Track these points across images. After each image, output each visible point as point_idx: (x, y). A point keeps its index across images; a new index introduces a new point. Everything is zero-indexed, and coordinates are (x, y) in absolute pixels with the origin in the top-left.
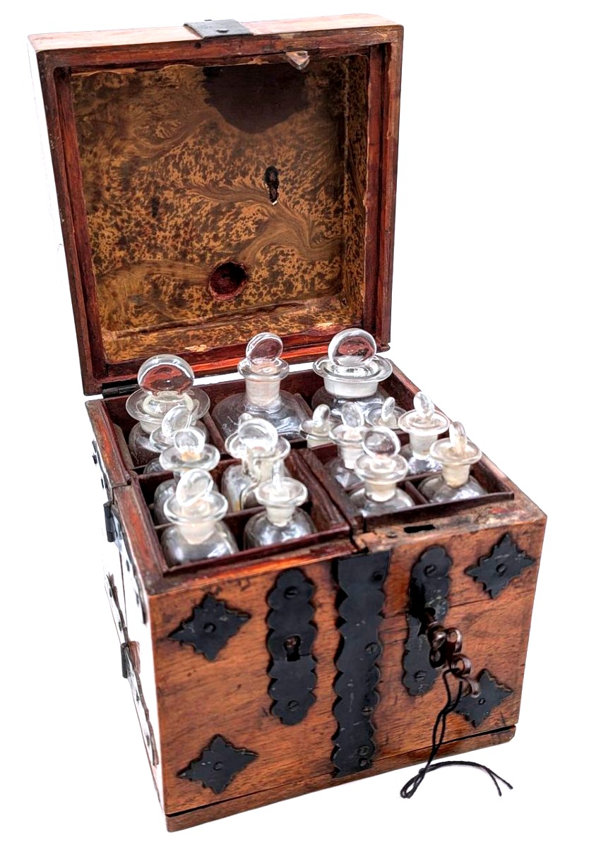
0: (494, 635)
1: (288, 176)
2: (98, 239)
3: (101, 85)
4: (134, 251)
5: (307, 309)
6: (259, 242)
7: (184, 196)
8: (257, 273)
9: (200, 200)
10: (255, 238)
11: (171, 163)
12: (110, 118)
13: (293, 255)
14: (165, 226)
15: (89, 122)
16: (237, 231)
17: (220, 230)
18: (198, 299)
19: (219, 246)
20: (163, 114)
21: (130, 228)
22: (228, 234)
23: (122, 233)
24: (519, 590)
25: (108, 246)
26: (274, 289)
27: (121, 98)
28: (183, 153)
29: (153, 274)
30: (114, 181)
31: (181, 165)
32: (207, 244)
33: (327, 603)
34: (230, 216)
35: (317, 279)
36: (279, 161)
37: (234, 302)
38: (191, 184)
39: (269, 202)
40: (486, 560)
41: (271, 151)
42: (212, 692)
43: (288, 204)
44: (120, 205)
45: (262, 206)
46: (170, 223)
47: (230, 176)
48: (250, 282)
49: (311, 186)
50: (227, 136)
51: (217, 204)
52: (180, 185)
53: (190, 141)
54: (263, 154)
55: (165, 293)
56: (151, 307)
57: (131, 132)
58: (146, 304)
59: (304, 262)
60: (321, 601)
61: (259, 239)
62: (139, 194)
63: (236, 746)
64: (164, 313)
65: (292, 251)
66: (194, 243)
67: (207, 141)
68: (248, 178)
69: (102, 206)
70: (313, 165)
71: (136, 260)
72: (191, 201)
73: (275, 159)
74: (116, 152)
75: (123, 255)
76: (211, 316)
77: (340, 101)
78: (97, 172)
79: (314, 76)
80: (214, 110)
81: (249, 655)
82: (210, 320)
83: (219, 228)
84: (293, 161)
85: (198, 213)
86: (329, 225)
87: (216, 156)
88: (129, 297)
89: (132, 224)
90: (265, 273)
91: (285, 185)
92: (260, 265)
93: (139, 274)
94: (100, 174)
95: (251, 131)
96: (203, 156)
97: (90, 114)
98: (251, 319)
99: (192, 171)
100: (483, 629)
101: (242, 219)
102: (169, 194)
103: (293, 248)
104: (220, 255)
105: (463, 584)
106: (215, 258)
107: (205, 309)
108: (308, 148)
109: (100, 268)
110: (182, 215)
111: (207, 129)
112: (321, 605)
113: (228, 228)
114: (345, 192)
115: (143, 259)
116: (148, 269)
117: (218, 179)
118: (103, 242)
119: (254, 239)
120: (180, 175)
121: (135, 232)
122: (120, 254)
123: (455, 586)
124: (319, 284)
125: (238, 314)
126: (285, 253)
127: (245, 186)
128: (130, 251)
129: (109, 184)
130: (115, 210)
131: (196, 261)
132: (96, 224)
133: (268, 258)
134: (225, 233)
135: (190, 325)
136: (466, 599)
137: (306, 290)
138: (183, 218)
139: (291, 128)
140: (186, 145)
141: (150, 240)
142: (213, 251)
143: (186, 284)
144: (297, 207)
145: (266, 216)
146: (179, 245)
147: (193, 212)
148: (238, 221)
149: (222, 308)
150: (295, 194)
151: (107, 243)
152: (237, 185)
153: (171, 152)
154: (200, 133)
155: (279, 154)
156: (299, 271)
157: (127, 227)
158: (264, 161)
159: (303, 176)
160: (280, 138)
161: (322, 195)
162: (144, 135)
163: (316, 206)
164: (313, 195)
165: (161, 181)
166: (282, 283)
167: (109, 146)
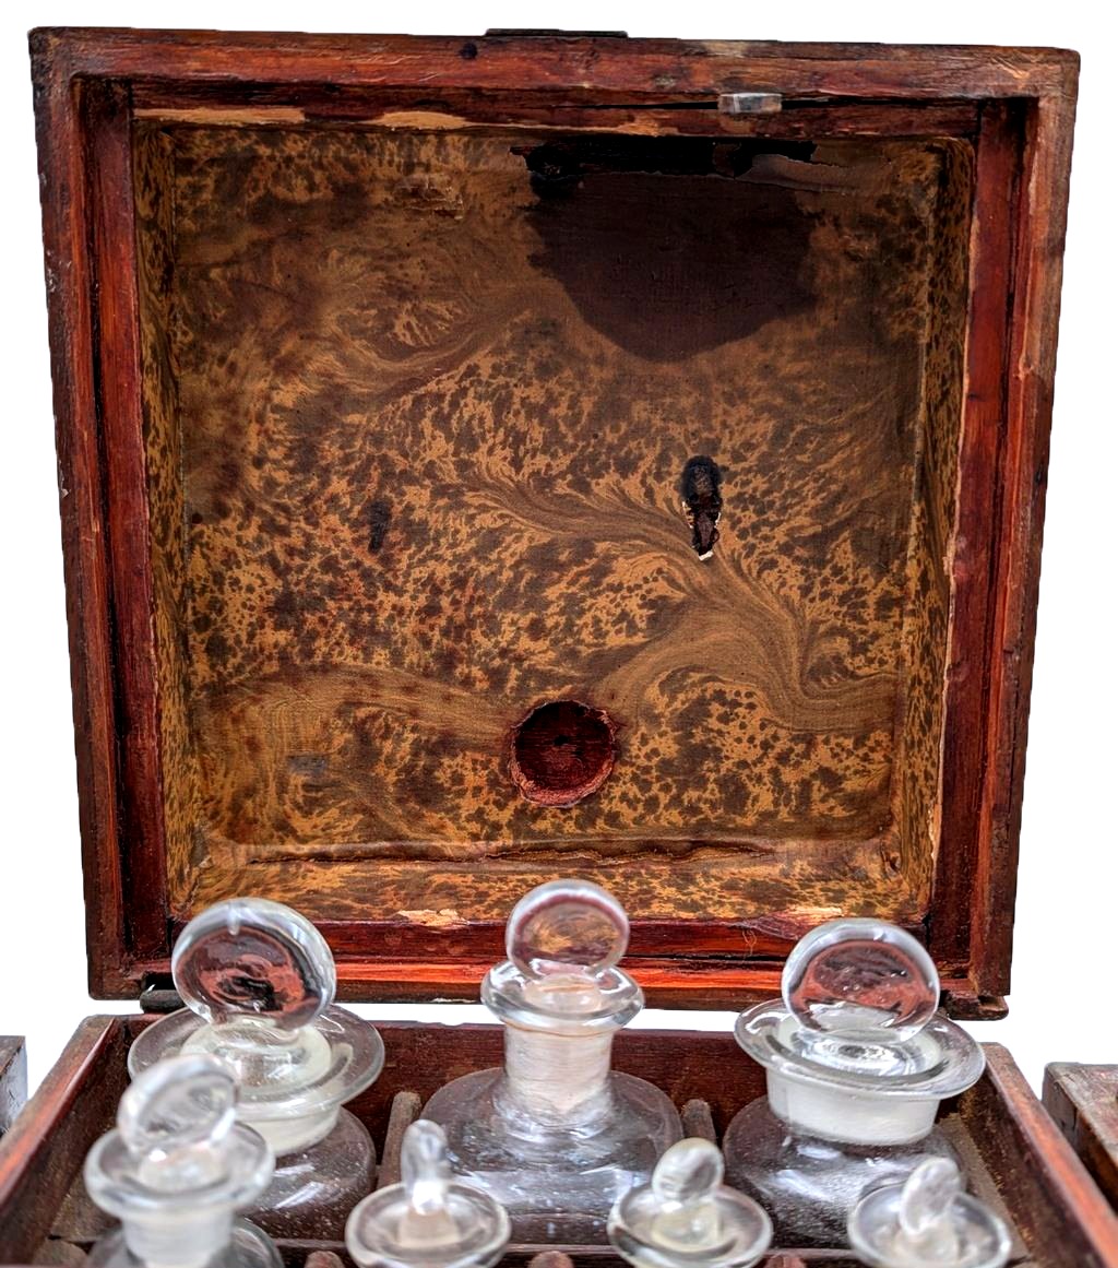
1: (749, 489)
2: (222, 592)
3: (261, 192)
4: (313, 636)
5: (781, 866)
6: (654, 659)
7: (459, 505)
8: (644, 740)
9: (500, 523)
10: (646, 644)
11: (429, 414)
12: (277, 278)
13: (751, 706)
14: (401, 579)
15: (221, 281)
16: (597, 621)
17: (551, 610)
18: (477, 790)
19: (544, 652)
20: (416, 281)
21: (306, 572)
23: (287, 584)
25: (246, 612)
26: (691, 795)
27: (309, 228)
28: (463, 392)
29: (359, 704)
30: (273, 443)
31: (454, 423)
32: (510, 643)
35: (817, 783)
36: (726, 444)
37: (575, 813)
38: (478, 477)
39: (692, 552)
41: (704, 414)
43: (744, 564)
44: (285, 509)
45: (670, 562)
47: (587, 468)
48: (625, 764)
49: (812, 524)
50: (585, 360)
51: (546, 540)
52: (450, 475)
53: (484, 361)
54: (681, 421)
55: (389, 761)
56: (348, 794)
57: (330, 320)
58: (334, 784)
59: (781, 733)
61: (655, 651)
62: (338, 485)
65: (749, 695)
66: (477, 635)
67: (530, 366)
68: (634, 479)
69: (240, 505)
71: (318, 659)
72: (477, 523)
73: (712, 436)
74: (287, 368)
75: (283, 642)
76: (510, 843)
78: (235, 412)
79: (837, 225)
80: (552, 287)
82: (505, 854)
83: (548, 604)
84: (764, 448)
85: (494, 556)
86: (861, 639)
87: (552, 411)
88: (291, 758)
90: (668, 746)
91: (738, 511)
92: (654, 720)
93: (323, 697)
94: (242, 421)
95: (652, 354)
96: (517, 406)
97: (227, 263)
98: (620, 865)
99: (484, 440)
101: (611, 588)
102: (418, 496)
103: (753, 688)
104: (546, 679)
106: (532, 684)
107: (493, 818)
108: (810, 419)
109: (221, 669)
110: (449, 555)
111: (532, 336)
113: (573, 607)
114: (910, 553)
115: (337, 659)
116: (347, 688)
117: (554, 473)
118: (234, 600)
119: (642, 646)
120: (451, 447)
121: (320, 584)
122: (275, 637)
124: (823, 800)
125: (586, 848)
126: (729, 697)
127: (626, 500)
128: (303, 634)
129: (261, 448)
130: (273, 521)
131: (478, 685)
132: (219, 551)
133: (677, 704)
134: (562, 620)
135: (450, 859)
137: (784, 814)
138: (451, 564)
139: (762, 357)
140: (472, 371)
141: (360, 611)
142: (526, 664)
143: (446, 743)
144: (770, 576)
145: (680, 588)
146: (436, 636)
147: (481, 553)
148: (599, 593)
149: (541, 825)
150: (766, 538)
151: (244, 605)
152: (603, 494)
153: (432, 386)
154: (511, 344)
155: (724, 425)
156: (765, 754)
157: (300, 570)
158: (682, 440)
159: (794, 493)
160: (731, 381)
161: (843, 553)
162: (362, 333)
163: (825, 582)
164: (816, 550)
165: (399, 458)
166: (716, 781)
167: (270, 351)
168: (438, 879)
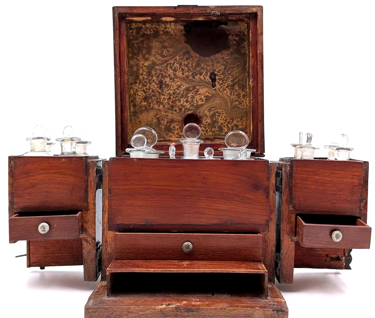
1: (221, 77)
2: (135, 96)
4: (150, 103)
6: (206, 106)
7: (174, 81)
8: (205, 120)
9: (180, 84)
11: (169, 66)
12: (145, 46)
13: (223, 114)
14: (165, 93)
15: (136, 46)
16: (197, 100)
18: (178, 129)
19: (188, 105)
20: (167, 46)
22: (192, 100)
23: (146, 95)
25: (139, 99)
26: (213, 129)
27: (150, 38)
28: (174, 63)
29: (158, 115)
30: (144, 71)
31: (173, 68)
32: (183, 104)
34: (194, 92)
35: (234, 127)
36: (216, 70)
38: (177, 76)
39: (212, 88)
41: (213, 65)
43: (220, 90)
44: (146, 82)
45: (208, 90)
46: (167, 92)
47: (194, 75)
48: (202, 124)
49: (231, 83)
50: (194, 57)
51: (188, 86)
52: (172, 76)
53: (178, 58)
54: (209, 66)
55: (163, 124)
57: (153, 52)
59: (228, 118)
61: (206, 105)
62: (155, 78)
64: (162, 134)
65: (222, 112)
66: (177, 102)
67: (185, 58)
68: (202, 76)
69: (139, 82)
70: (232, 74)
71: (151, 107)
72: (177, 84)
73: (214, 69)
74: (146, 60)
75: (145, 104)
77: (244, 47)
79: (232, 36)
80: (188, 46)
83: (189, 97)
84: (223, 71)
85: (180, 89)
86: (240, 102)
87: (189, 65)
88: (146, 124)
89: (151, 91)
90: (209, 121)
91: (219, 81)
92: (207, 116)
93: (152, 114)
94: (139, 68)
95: (204, 56)
96: (183, 65)
97: (137, 44)
99: (178, 70)
101: (199, 94)
102: (167, 80)
103: (223, 110)
104: (189, 110)
106: (186, 111)
107: (180, 134)
108: (230, 66)
109: (135, 109)
110: (172, 89)
111: (185, 54)
113: (193, 97)
114: (247, 87)
115: (154, 107)
116: (156, 112)
117: (189, 75)
118: (138, 97)
119: (204, 104)
120: (172, 72)
121: (151, 94)
122: (144, 103)
126: (219, 112)
127: (201, 79)
128: (149, 103)
129: (142, 72)
130: (144, 84)
131: (177, 111)
132: (135, 89)
133: (210, 114)
134: (191, 100)
138: (173, 91)
139: (222, 56)
140: (176, 59)
141: (158, 99)
142: (185, 107)
143: (172, 121)
144: (225, 92)
145: (210, 94)
146: (170, 103)
147: (177, 89)
148: (197, 95)
150: (224, 85)
151: (139, 98)
152: (197, 79)
153: (169, 62)
154: (182, 55)
155: (216, 67)
156: (225, 122)
157: (148, 92)
158: (210, 70)
159: (228, 78)
160: (217, 60)
161: (237, 88)
162: (158, 54)
163: (234, 92)
164: (232, 87)
165: (164, 74)
166: (217, 127)
167: (144, 57)
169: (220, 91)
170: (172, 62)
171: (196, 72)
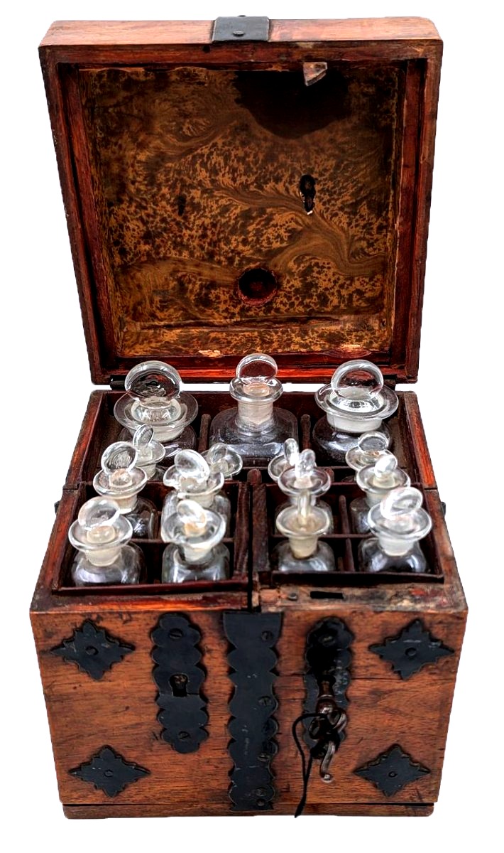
0: (407, 714)
1: (326, 187)
2: (123, 231)
3: (126, 77)
4: (159, 247)
5: (341, 326)
6: (291, 251)
7: (212, 196)
8: (288, 282)
9: (228, 203)
10: (287, 246)
11: (199, 162)
12: (136, 112)
13: (329, 268)
14: (191, 225)
15: (114, 114)
16: (268, 238)
17: (250, 235)
18: (225, 302)
19: (249, 250)
20: (191, 111)
21: (155, 223)
22: (257, 241)
23: (148, 228)
24: (435, 677)
25: (133, 239)
26: (307, 301)
27: (146, 91)
28: (211, 153)
29: (179, 271)
30: (139, 175)
31: (209, 165)
32: (235, 248)
33: (216, 650)
34: (260, 221)
35: (355, 295)
36: (316, 170)
37: (263, 308)
38: (219, 185)
39: (305, 211)
40: (393, 642)
41: (308, 159)
42: (99, 708)
43: (325, 215)
44: (145, 200)
45: (296, 215)
46: (197, 223)
47: (262, 181)
48: (281, 290)
49: (351, 199)
50: (260, 139)
51: (247, 208)
52: (208, 185)
53: (219, 141)
54: (298, 161)
55: (191, 291)
56: (176, 304)
57: (157, 127)
58: (171, 300)
59: (341, 277)
60: (210, 647)
61: (291, 249)
62: (165, 190)
63: (127, 759)
64: (190, 311)
66: (222, 245)
67: (237, 142)
68: (281, 184)
69: (127, 199)
70: (355, 178)
71: (161, 255)
72: (220, 203)
73: (311, 167)
74: (142, 146)
75: (147, 249)
76: (239, 319)
77: (388, 111)
78: (123, 164)
79: (359, 83)
80: (246, 111)
81: (135, 682)
82: (237, 324)
83: (249, 232)
84: (332, 171)
85: (227, 215)
86: (371, 241)
87: (247, 159)
88: (154, 291)
89: (158, 219)
90: (297, 283)
91: (322, 196)
92: (292, 274)
93: (165, 269)
94: (125, 166)
95: (286, 135)
96: (233, 158)
97: (115, 106)
98: (280, 327)
99: (221, 172)
100: (394, 707)
101: (273, 225)
102: (196, 193)
103: (330, 261)
104: (250, 260)
105: (368, 659)
106: (244, 262)
107: (232, 311)
108: (350, 159)
109: (125, 260)
110: (209, 216)
111: (238, 131)
112: (209, 651)
113: (259, 233)
114: (390, 208)
115: (169, 255)
116: (173, 266)
117: (249, 183)
118: (128, 234)
119: (286, 247)
120: (208, 175)
121: (160, 227)
122: (145, 247)
123: (358, 660)
124: (358, 301)
125: (267, 320)
126: (320, 265)
127: (278, 192)
128: (155, 246)
129: (134, 177)
130: (140, 204)
131: (223, 263)
132: (121, 216)
133: (301, 268)
134: (255, 238)
135: (216, 326)
136: (371, 674)
137: (342, 306)
138: (210, 219)
139: (330, 136)
140: (215, 145)
141: (176, 238)
142: (241, 255)
143: (213, 285)
144: (335, 219)
145: (300, 225)
146: (206, 246)
147: (222, 214)
148: (269, 228)
149: (251, 313)
150: (333, 205)
151: (132, 236)
152: (269, 190)
153: (199, 151)
154: (230, 134)
155: (316, 162)
156: (335, 285)
157: (152, 222)
158: (299, 168)
159: (343, 188)
160: (318, 145)
161: (364, 209)
162: (170, 132)
163: (357, 221)
164: (353, 209)
165: (188, 179)
166: (316, 295)
167: (135, 140)
168: (213, 335)
169: (323, 217)
170: (206, 151)
171: (264, 176)
